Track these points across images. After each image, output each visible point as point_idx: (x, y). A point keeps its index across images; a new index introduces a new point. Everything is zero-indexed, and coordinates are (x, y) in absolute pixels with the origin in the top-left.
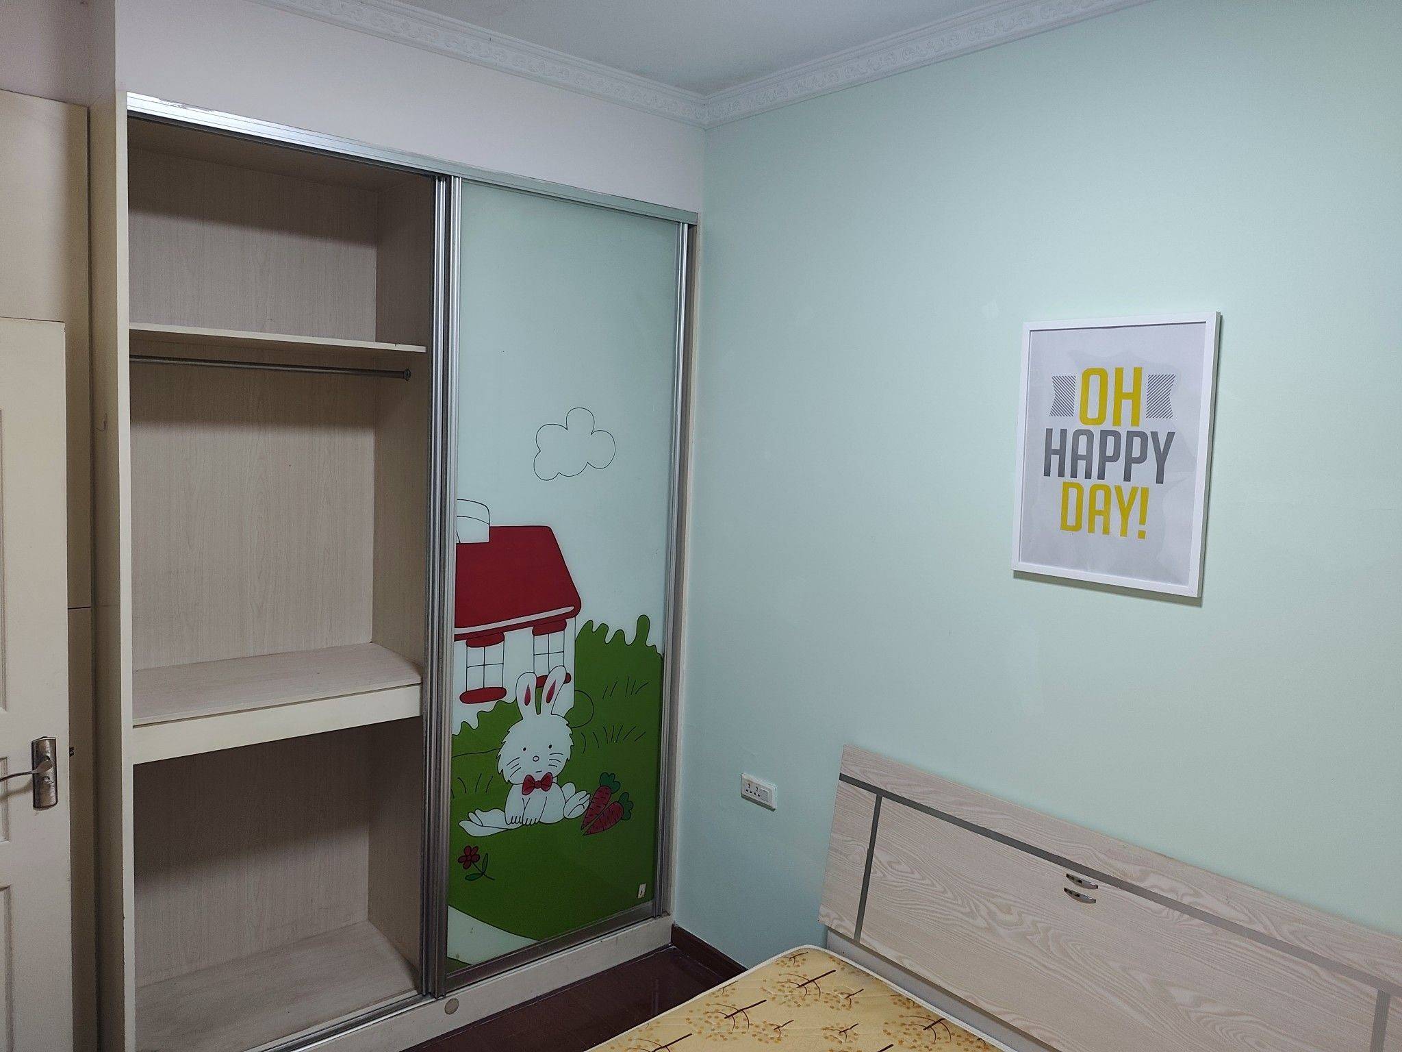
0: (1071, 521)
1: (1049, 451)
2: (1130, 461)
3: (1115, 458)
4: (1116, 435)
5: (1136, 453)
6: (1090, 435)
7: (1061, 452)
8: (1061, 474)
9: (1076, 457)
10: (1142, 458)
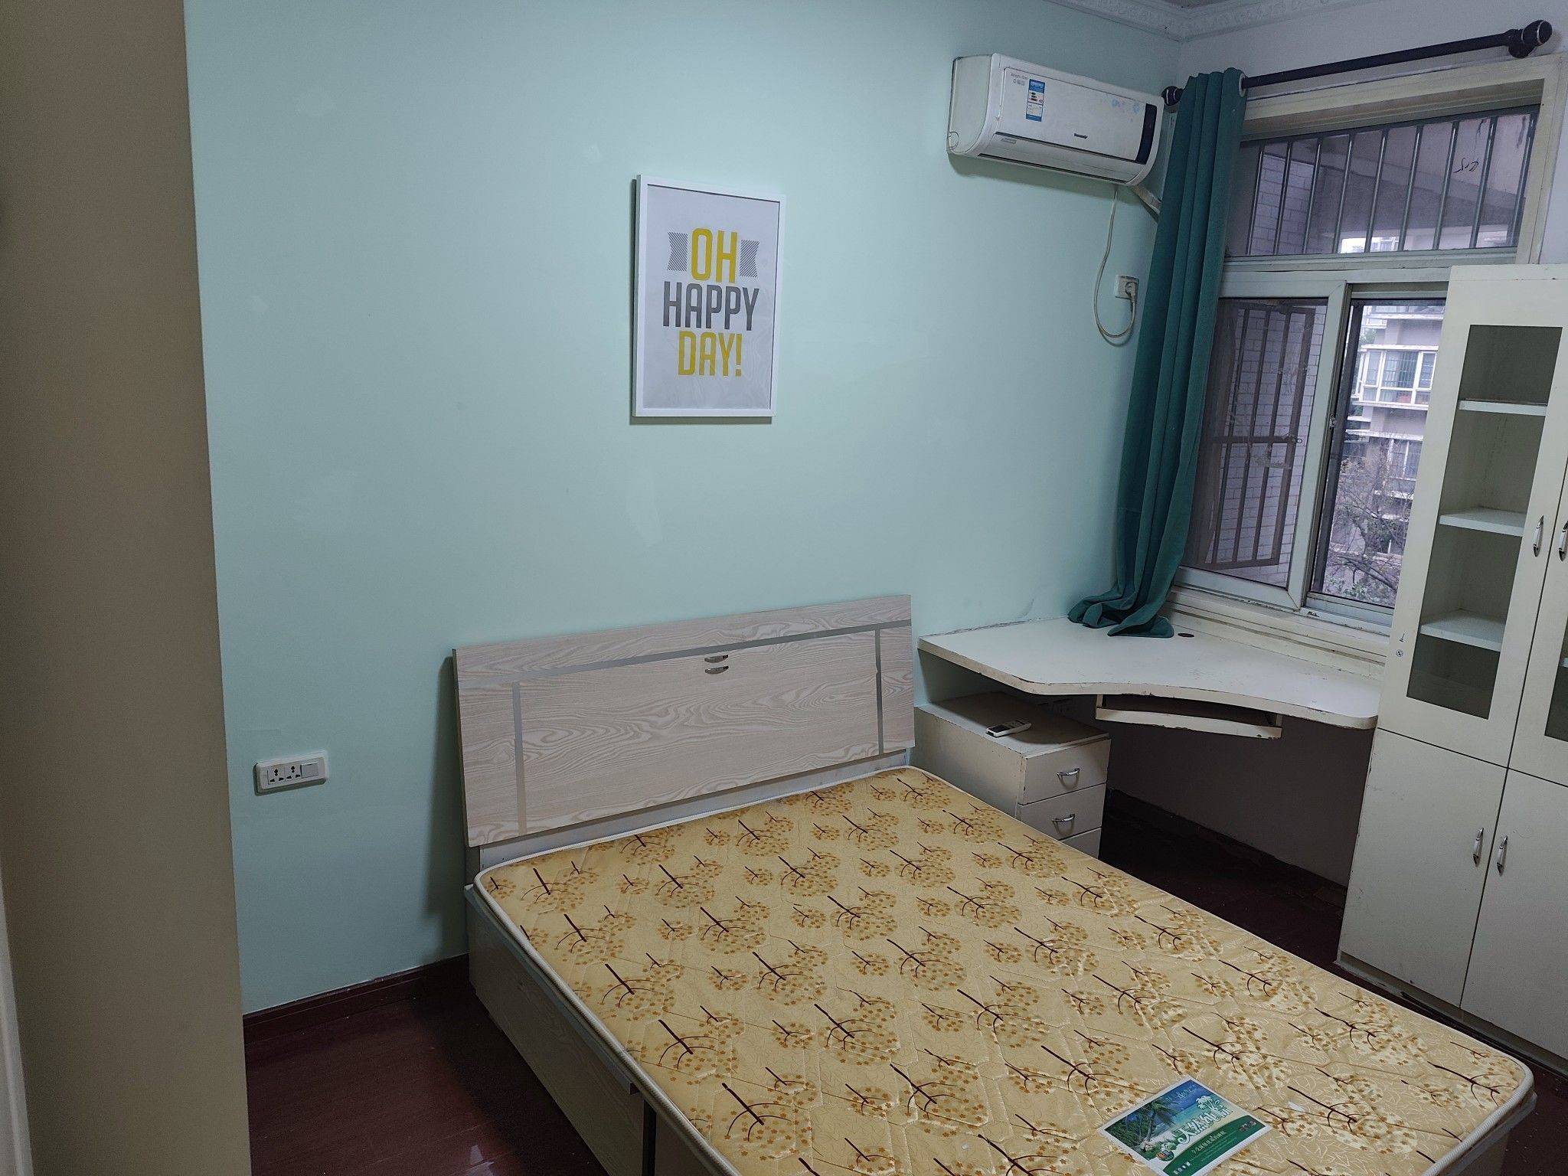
0: (687, 367)
1: (667, 304)
2: (728, 312)
3: (717, 310)
4: (719, 289)
5: (733, 306)
6: (699, 288)
7: (678, 304)
8: (678, 325)
9: (690, 309)
10: (737, 311)
